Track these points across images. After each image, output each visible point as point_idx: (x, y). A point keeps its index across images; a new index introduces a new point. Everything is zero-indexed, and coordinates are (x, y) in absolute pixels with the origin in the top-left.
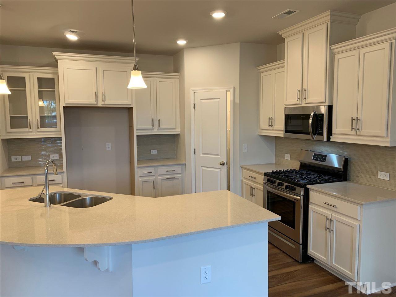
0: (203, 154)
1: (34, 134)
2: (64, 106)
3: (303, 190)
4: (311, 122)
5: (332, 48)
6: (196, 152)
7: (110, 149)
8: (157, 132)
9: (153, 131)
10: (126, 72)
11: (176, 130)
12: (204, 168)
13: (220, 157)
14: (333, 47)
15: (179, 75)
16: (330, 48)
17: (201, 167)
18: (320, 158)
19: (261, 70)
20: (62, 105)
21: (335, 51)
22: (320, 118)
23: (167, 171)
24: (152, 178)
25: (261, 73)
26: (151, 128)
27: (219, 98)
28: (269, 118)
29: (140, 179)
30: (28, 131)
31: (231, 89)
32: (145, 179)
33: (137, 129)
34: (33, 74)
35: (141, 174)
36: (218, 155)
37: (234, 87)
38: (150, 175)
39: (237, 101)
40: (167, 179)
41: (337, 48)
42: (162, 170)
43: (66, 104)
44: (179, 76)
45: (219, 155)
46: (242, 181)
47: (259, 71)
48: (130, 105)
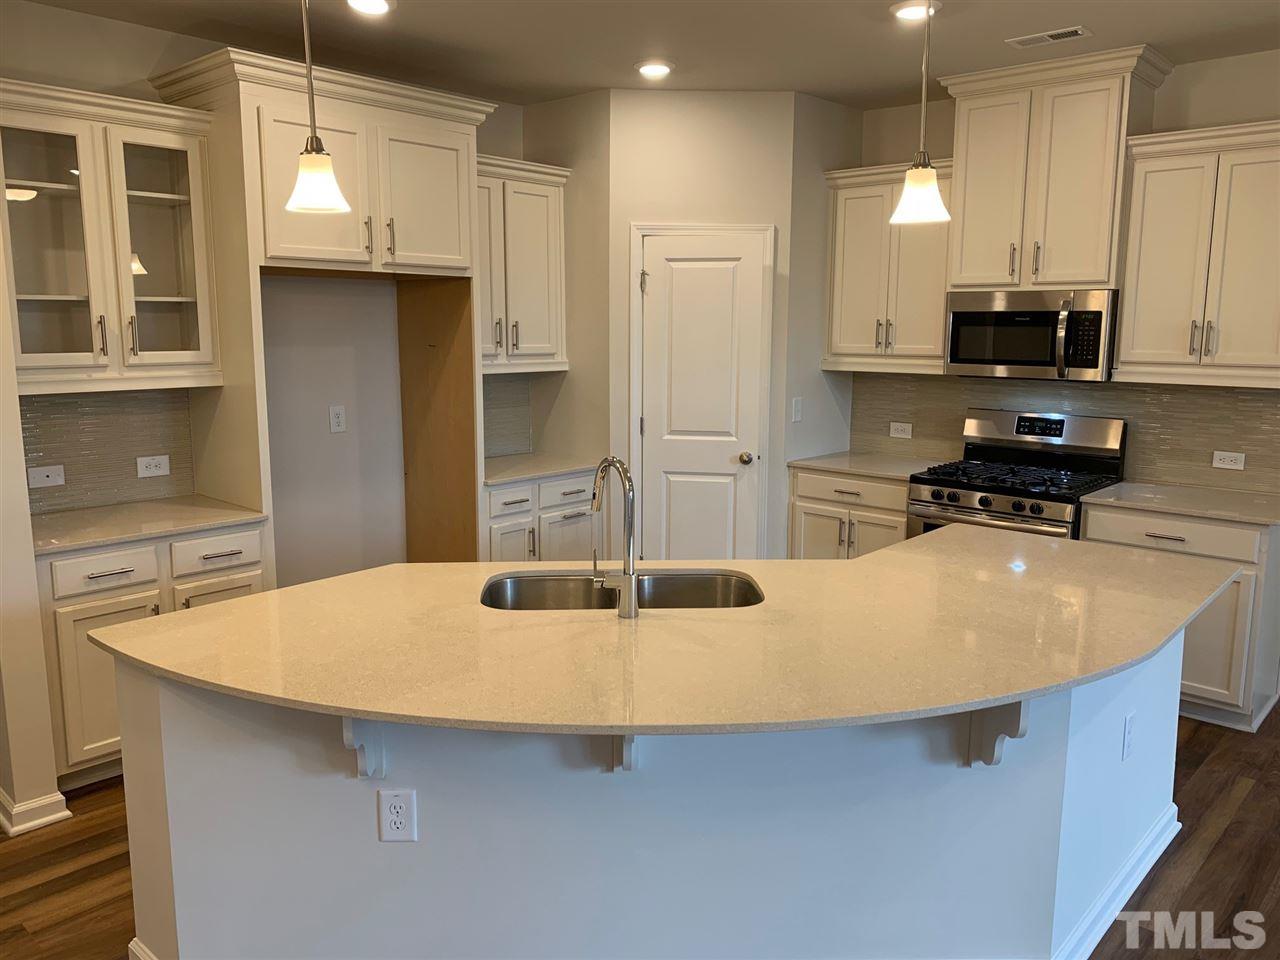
0: (672, 432)
1: (115, 375)
2: (263, 264)
3: (1069, 509)
4: (1061, 333)
5: (1130, 143)
6: (644, 429)
7: (342, 428)
8: (506, 365)
9: (495, 362)
10: (455, 152)
11: (558, 358)
12: (672, 478)
13: (734, 439)
14: (1135, 140)
15: (568, 174)
16: (1127, 141)
17: (663, 475)
18: (1040, 427)
19: (840, 182)
20: (256, 261)
21: (1135, 150)
22: (1087, 323)
23: (564, 494)
24: (526, 521)
25: (837, 188)
26: (493, 352)
27: (738, 259)
28: (878, 321)
29: (495, 526)
30: (91, 362)
31: (767, 230)
32: (507, 523)
33: (484, 356)
34: (105, 128)
35: (497, 509)
36: (728, 434)
37: (775, 227)
38: (521, 510)
39: (784, 268)
40: (566, 518)
41: (1144, 144)
42: (552, 492)
43: (272, 258)
44: (566, 177)
45: (732, 435)
46: (792, 507)
47: (831, 183)
48: (465, 269)
